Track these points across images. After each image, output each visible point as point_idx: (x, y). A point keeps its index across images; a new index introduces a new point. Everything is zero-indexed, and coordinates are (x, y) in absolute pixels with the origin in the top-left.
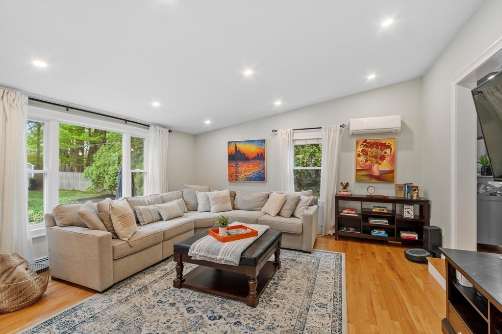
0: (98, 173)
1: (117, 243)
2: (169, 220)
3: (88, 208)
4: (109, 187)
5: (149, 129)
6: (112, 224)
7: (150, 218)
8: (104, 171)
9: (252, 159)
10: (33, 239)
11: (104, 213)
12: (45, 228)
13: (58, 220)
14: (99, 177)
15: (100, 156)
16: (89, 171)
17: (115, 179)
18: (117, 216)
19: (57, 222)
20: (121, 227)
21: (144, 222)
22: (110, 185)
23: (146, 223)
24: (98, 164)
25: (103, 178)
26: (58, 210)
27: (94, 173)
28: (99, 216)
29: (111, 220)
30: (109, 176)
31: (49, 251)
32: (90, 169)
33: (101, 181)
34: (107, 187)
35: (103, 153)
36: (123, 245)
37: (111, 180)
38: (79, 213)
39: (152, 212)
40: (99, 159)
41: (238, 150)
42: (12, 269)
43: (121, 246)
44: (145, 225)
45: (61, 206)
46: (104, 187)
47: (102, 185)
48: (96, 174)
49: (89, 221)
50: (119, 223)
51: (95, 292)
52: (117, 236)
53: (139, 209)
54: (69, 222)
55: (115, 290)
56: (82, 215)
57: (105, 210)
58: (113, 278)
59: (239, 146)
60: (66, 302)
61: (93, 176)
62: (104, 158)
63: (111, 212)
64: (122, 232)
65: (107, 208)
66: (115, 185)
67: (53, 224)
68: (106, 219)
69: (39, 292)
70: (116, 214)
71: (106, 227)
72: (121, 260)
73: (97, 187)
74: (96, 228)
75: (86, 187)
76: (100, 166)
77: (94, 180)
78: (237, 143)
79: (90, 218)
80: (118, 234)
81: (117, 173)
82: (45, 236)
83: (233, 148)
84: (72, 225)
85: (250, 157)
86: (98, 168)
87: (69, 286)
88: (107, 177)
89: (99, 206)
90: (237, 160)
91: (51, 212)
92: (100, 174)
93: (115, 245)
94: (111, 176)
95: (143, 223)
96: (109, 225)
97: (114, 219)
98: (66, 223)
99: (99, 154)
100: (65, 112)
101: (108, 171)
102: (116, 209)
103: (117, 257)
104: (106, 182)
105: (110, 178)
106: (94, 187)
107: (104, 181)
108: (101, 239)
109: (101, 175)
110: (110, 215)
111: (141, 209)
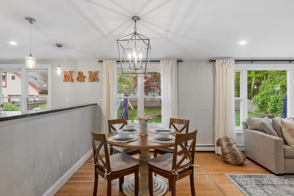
0: (262, 100)
1: (286, 147)
3: (267, 121)
4: (271, 111)
6: (282, 134)
8: (267, 98)
10: (237, 133)
11: (277, 126)
12: (242, 129)
13: (249, 126)
14: (263, 103)
15: (264, 88)
16: (256, 99)
17: (276, 105)
18: (286, 129)
19: (249, 127)
20: (289, 137)
22: (272, 110)
24: (263, 93)
25: (266, 104)
26: (249, 120)
27: (259, 100)
28: (273, 127)
29: (282, 131)
30: (271, 103)
31: (245, 142)
32: (257, 97)
33: (264, 106)
34: (269, 110)
35: (266, 85)
36: (292, 150)
37: (273, 105)
38: (262, 123)
40: (263, 89)
42: (231, 145)
43: (290, 150)
45: (251, 118)
46: (267, 110)
47: (265, 109)
48: (261, 101)
49: (268, 129)
50: (288, 134)
51: (272, 173)
52: (286, 143)
54: (255, 128)
55: (286, 178)
56: (263, 124)
57: (277, 124)
58: (284, 169)
60: (255, 171)
61: (259, 102)
62: (267, 89)
63: (281, 126)
64: (290, 140)
65: (279, 123)
66: (276, 109)
67: (246, 127)
68: (278, 130)
69: (242, 161)
70: (285, 127)
71: (278, 135)
72: (290, 160)
73: (262, 110)
74: (272, 134)
75: (254, 110)
76: (264, 95)
77: (259, 105)
79: (268, 127)
80: (287, 141)
81: (277, 100)
82: (242, 133)
84: (256, 130)
86: (262, 96)
87: (256, 164)
88: (269, 103)
89: (273, 121)
91: (245, 121)
92: (264, 100)
93: (285, 148)
94: (273, 103)
96: (280, 134)
97: (284, 131)
98: (253, 128)
99: (263, 86)
100: (250, 64)
101: (270, 98)
102: (285, 124)
103: (287, 156)
104: (268, 107)
105: (272, 104)
106: (259, 110)
107: (267, 106)
108: (276, 141)
109: (265, 102)
110: (281, 128)
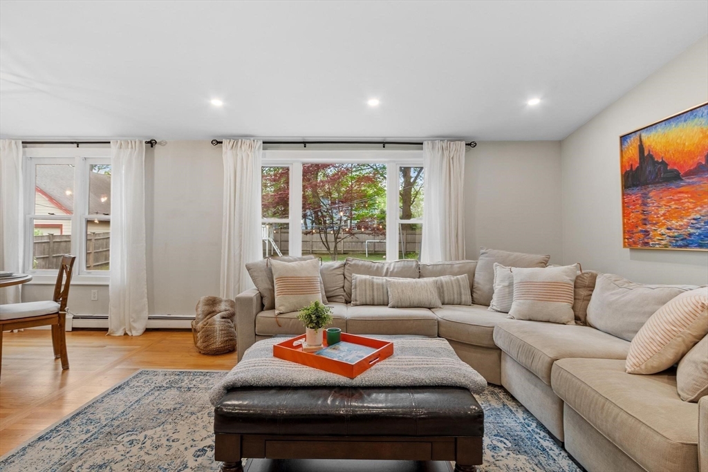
2: (398, 307)
5: (422, 149)
7: (368, 297)
9: (690, 174)
21: (356, 300)
23: (358, 303)
39: (375, 287)
41: (646, 154)
44: (356, 305)
53: (356, 279)
59: (651, 140)
78: (644, 135)
83: (633, 152)
85: (681, 167)
90: (645, 184)
95: (354, 303)
111: (358, 279)
